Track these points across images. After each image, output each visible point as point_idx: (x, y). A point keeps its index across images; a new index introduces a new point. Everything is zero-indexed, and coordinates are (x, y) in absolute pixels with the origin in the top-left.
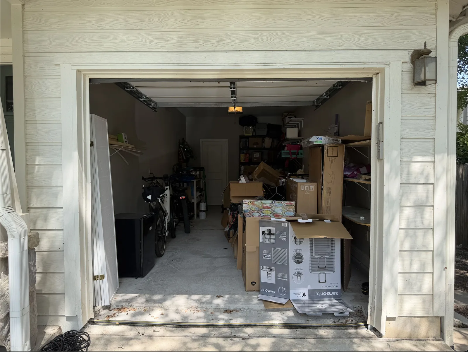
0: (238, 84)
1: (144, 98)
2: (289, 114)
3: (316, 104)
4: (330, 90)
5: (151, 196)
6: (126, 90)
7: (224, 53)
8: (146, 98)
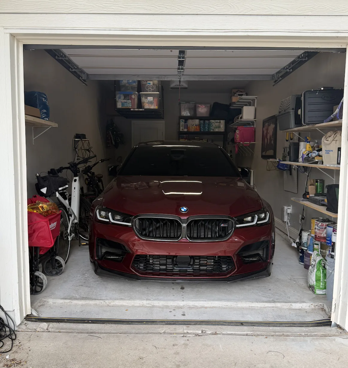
0: (188, 53)
1: (75, 69)
2: (238, 91)
3: (276, 79)
4: (293, 62)
5: (46, 188)
6: (56, 59)
7: (180, 17)
8: (78, 68)
